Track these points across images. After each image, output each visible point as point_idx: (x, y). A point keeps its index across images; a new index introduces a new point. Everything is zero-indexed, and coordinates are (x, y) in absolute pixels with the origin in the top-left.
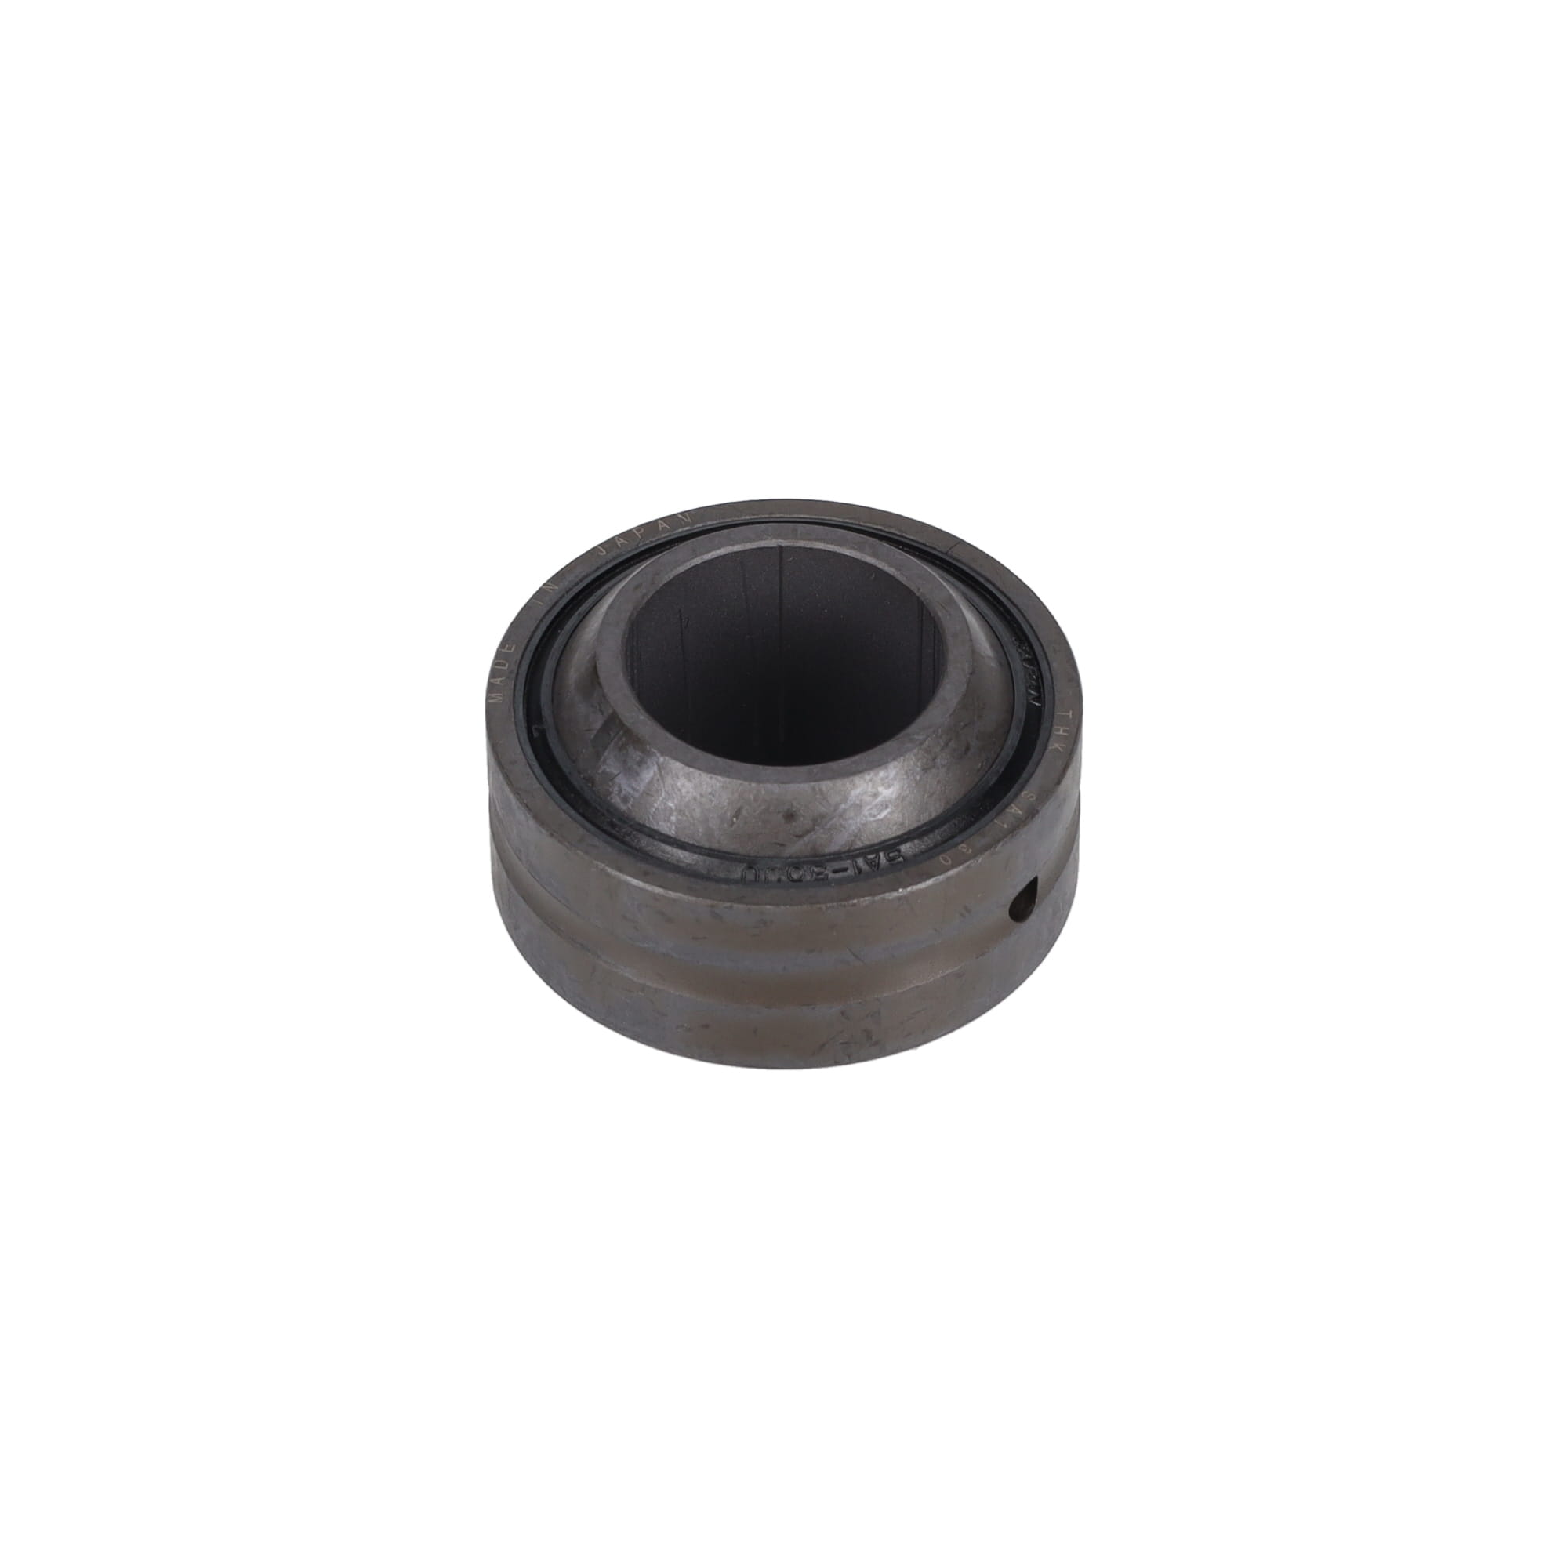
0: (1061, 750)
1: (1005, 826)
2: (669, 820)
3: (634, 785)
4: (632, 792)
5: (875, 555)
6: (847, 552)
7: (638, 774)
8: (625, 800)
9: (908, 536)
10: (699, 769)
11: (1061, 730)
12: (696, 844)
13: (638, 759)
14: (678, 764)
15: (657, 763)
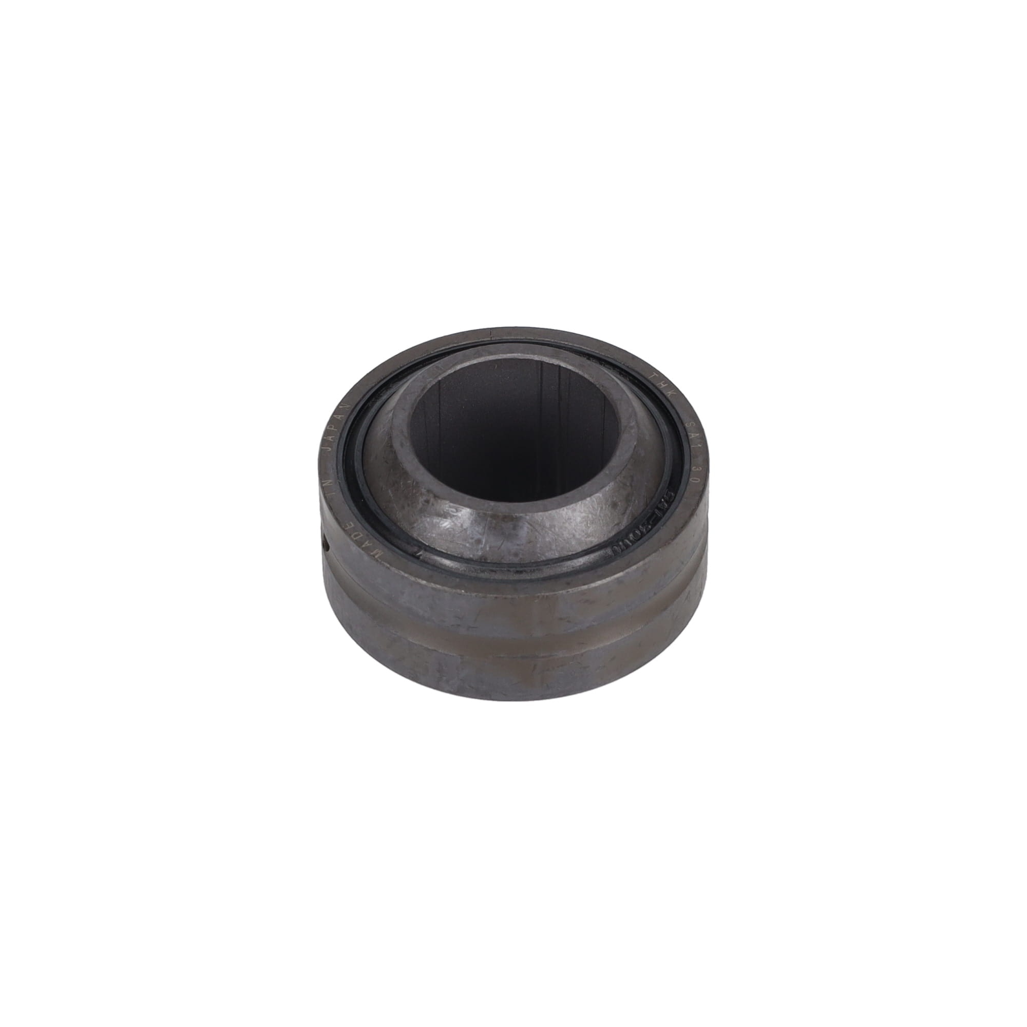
0: (674, 393)
1: (700, 445)
2: (551, 549)
3: (518, 542)
4: (518, 547)
5: (491, 354)
6: (475, 362)
7: (517, 535)
8: (516, 555)
9: (462, 344)
10: (553, 509)
11: (662, 384)
12: (574, 553)
13: (511, 526)
14: (540, 514)
15: (527, 522)
